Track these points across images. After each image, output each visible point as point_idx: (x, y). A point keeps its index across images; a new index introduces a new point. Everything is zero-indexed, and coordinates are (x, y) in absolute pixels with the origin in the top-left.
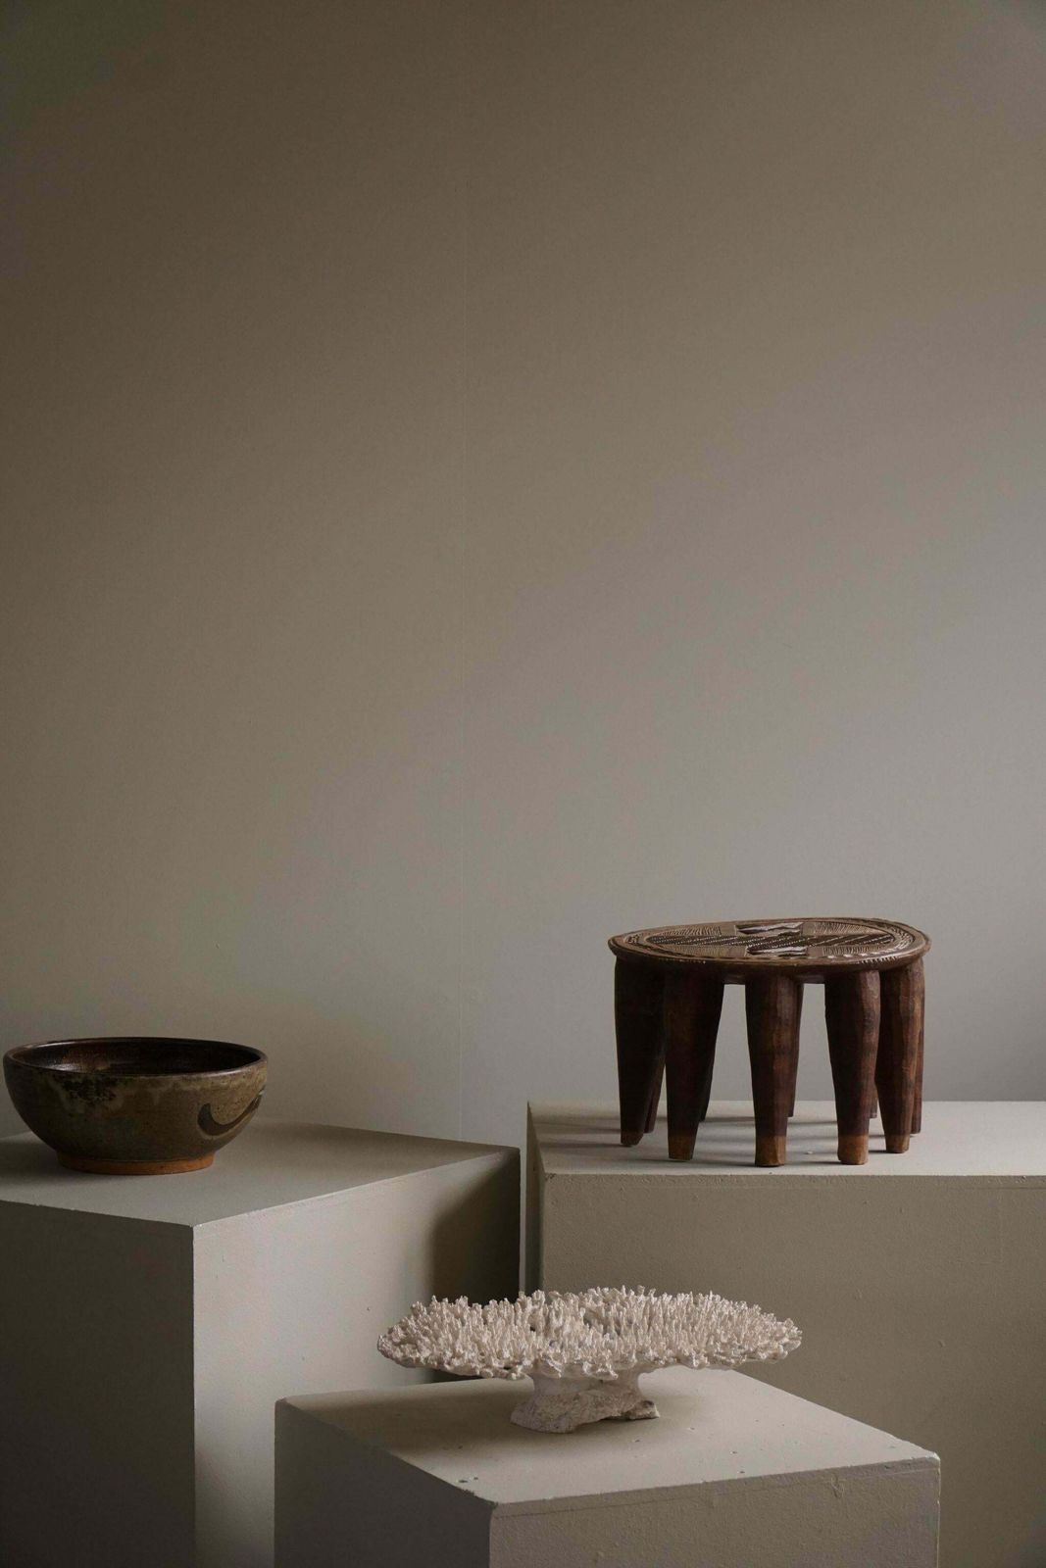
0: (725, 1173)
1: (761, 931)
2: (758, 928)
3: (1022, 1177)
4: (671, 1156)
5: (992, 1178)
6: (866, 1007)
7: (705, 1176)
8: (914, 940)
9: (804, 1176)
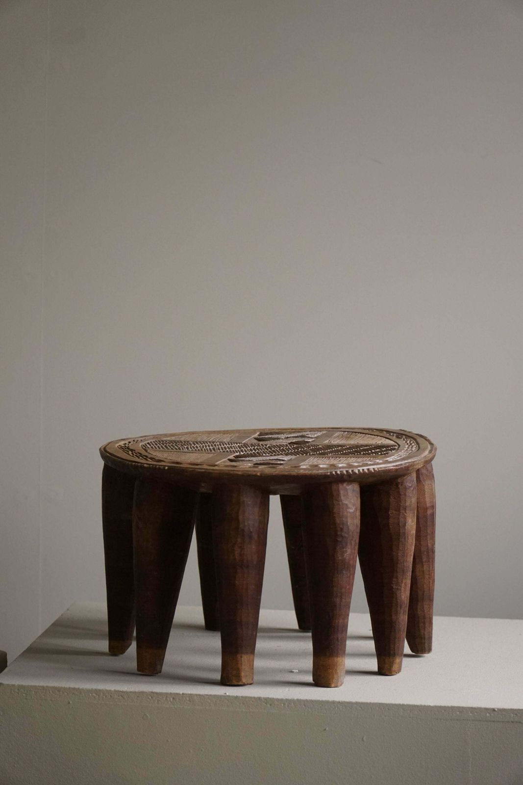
0: (178, 691)
1: (278, 439)
2: (273, 436)
3: (494, 710)
4: (139, 670)
5: (461, 709)
6: (338, 521)
7: (157, 693)
8: (418, 449)
9: (259, 698)
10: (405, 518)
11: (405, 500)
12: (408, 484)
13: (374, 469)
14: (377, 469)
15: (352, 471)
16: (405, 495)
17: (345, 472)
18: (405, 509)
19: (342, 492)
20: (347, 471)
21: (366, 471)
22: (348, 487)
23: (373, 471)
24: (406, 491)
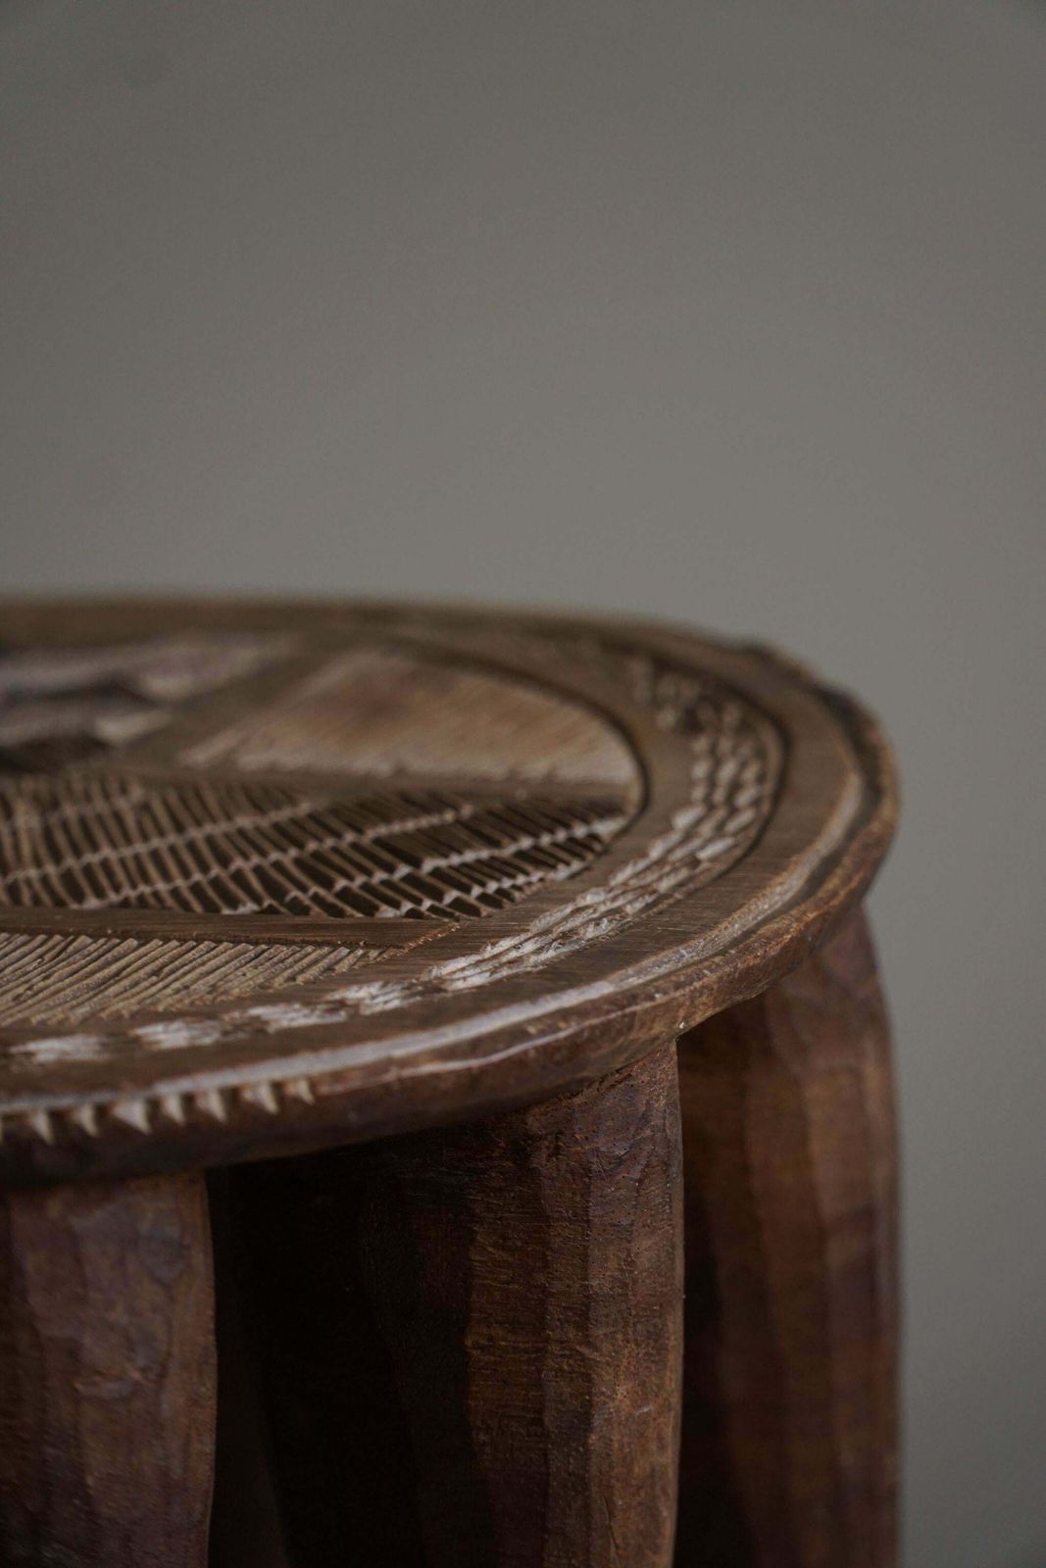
10: (585, 1376)
11: (585, 1257)
12: (602, 1143)
13: (278, 1087)
14: (302, 1090)
15: (102, 1112)
16: (583, 1219)
17: (42, 1125)
18: (582, 1315)
19: (32, 1262)
20: (58, 1118)
21: (215, 1106)
22: (78, 1223)
23: (270, 1104)
24: (586, 1193)
